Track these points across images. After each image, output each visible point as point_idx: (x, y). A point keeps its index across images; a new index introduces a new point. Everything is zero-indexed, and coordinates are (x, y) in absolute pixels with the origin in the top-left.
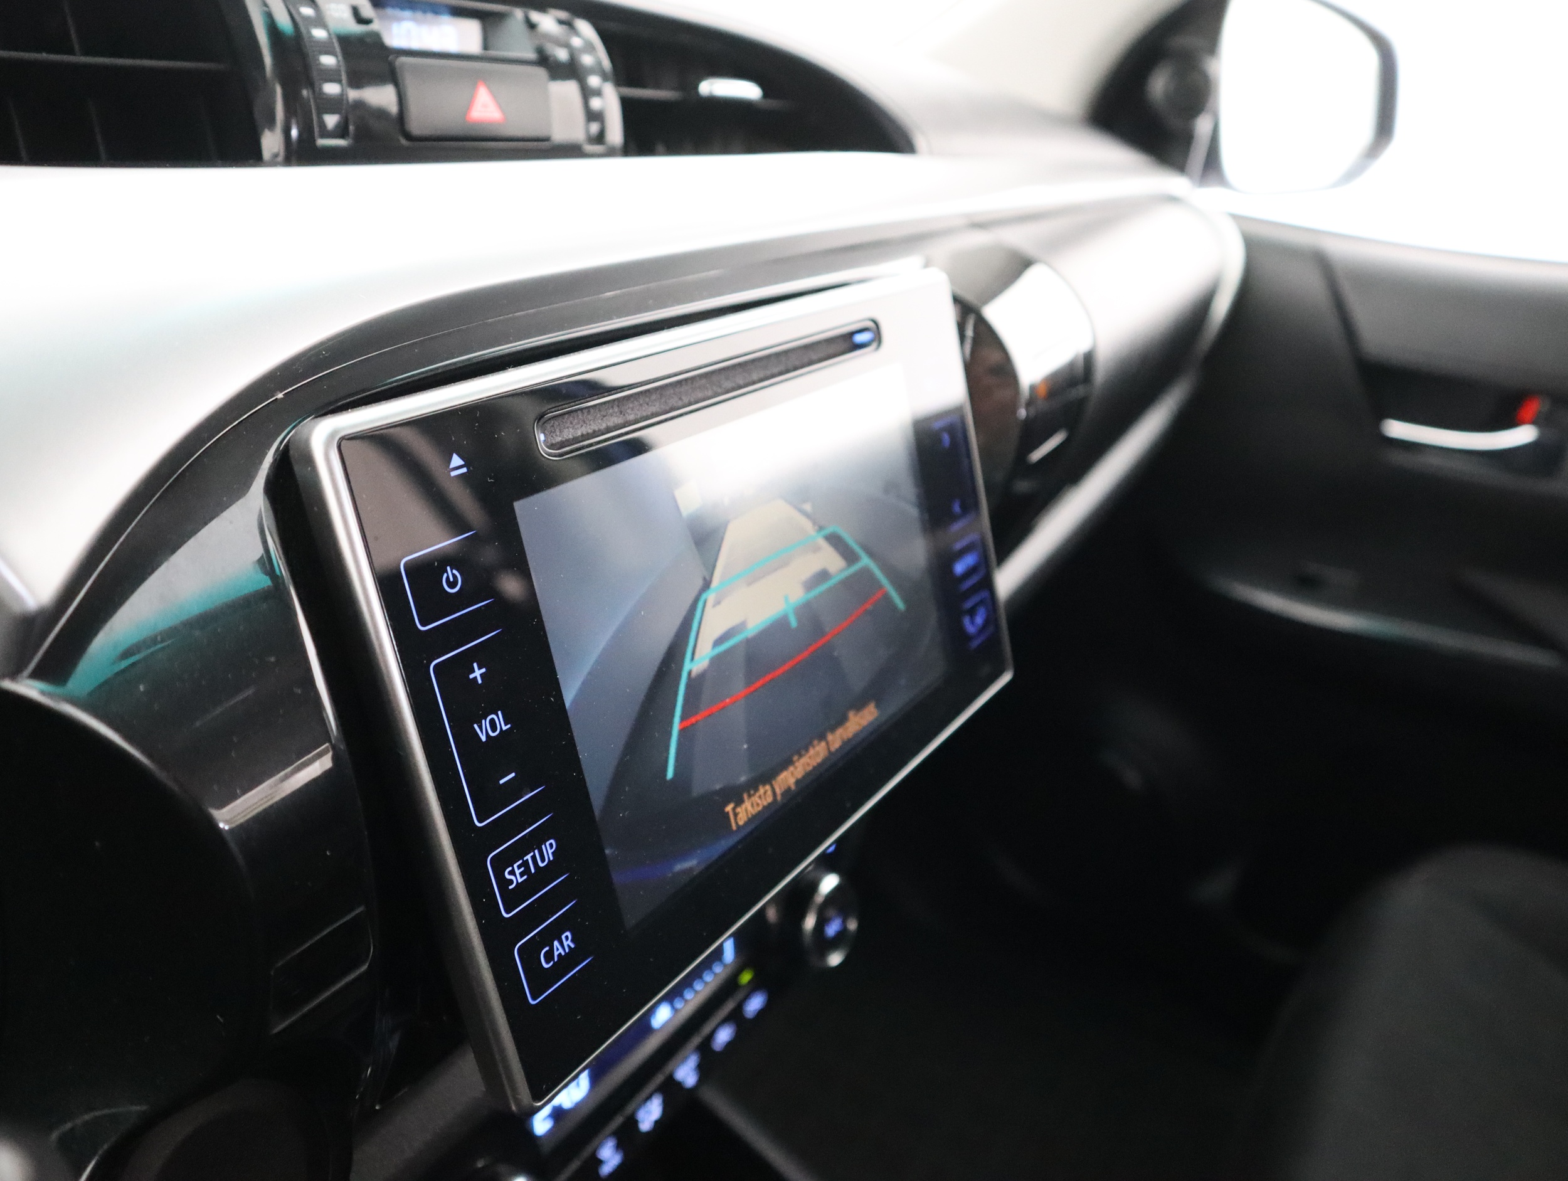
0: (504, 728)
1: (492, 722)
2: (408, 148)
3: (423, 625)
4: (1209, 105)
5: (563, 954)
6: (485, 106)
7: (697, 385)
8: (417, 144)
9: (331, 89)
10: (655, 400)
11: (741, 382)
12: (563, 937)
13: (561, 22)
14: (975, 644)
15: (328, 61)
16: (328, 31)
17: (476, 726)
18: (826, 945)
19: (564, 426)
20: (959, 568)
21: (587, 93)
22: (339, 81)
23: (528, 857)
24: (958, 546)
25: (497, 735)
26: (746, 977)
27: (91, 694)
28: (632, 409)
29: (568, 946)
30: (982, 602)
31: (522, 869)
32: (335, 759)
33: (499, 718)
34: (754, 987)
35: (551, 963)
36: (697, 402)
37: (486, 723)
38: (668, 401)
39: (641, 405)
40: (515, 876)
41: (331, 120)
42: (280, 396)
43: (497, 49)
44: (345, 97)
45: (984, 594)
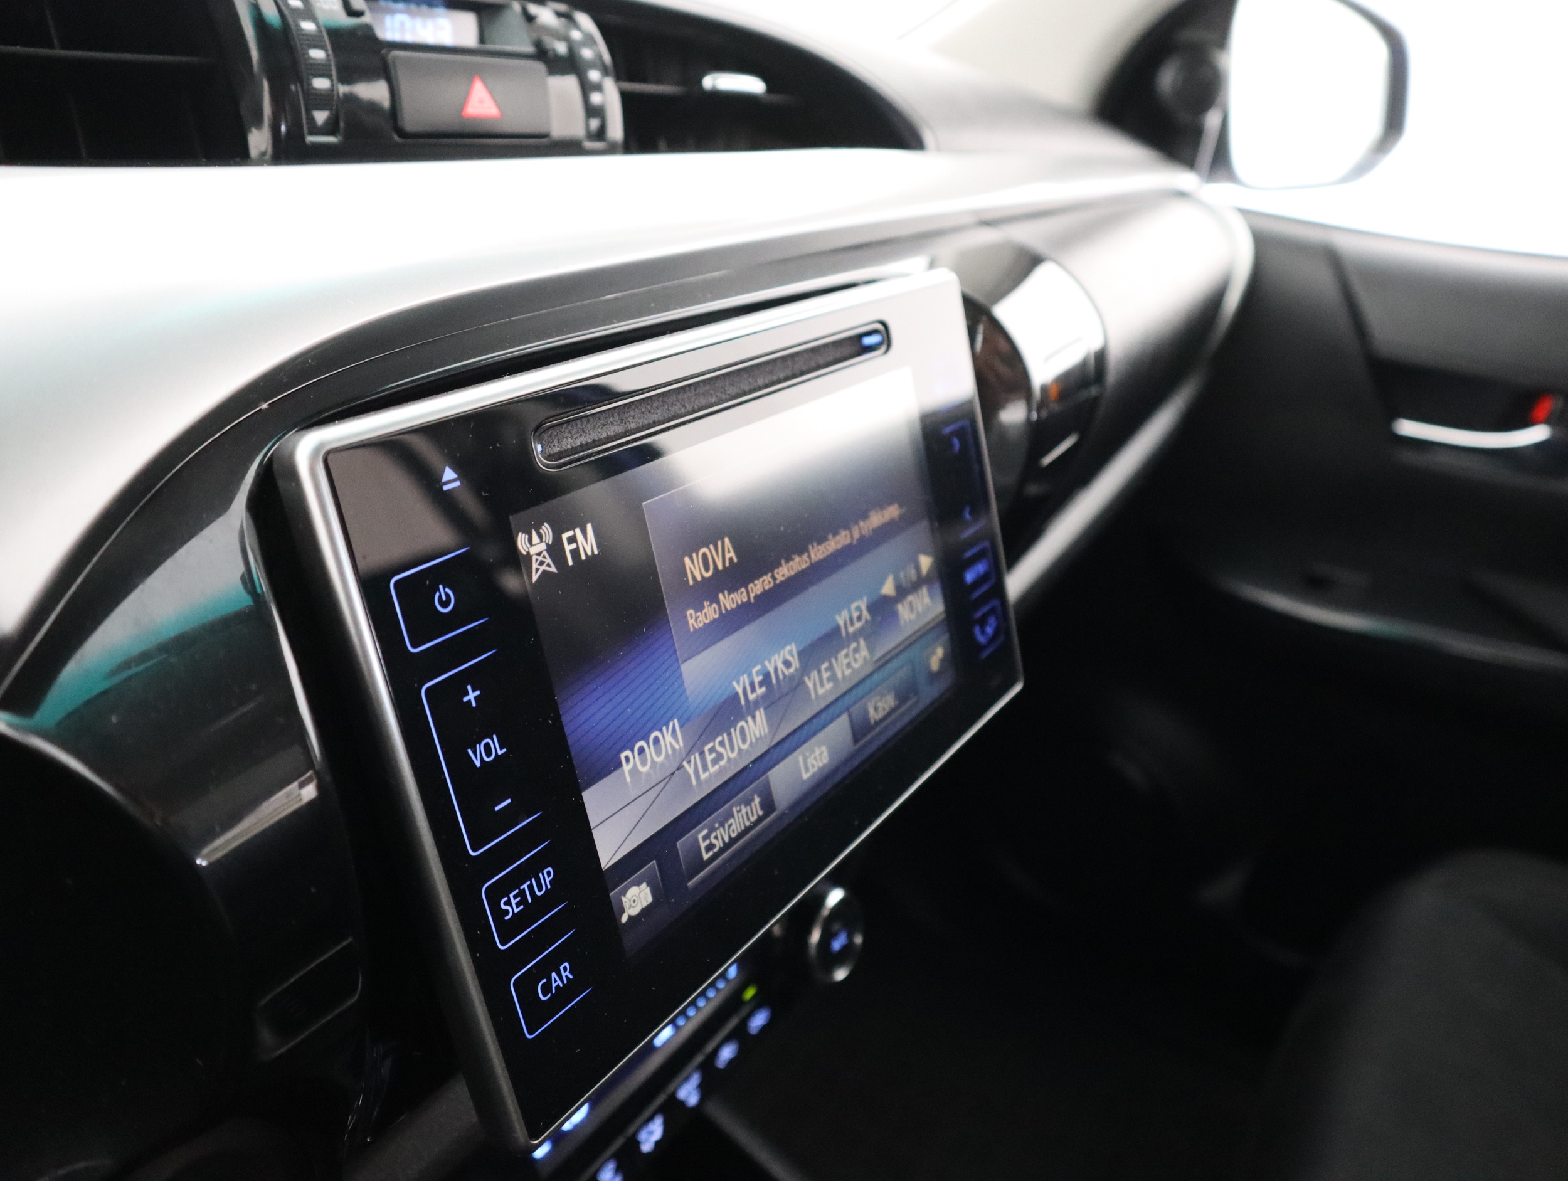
0: (500, 753)
1: (487, 746)
2: (398, 145)
3: (414, 646)
4: (1218, 101)
5: (561, 985)
6: (481, 102)
7: (701, 392)
8: (410, 141)
9: (321, 84)
10: (657, 408)
11: (746, 388)
12: (561, 968)
13: (559, 14)
14: (985, 654)
15: (317, 54)
16: (317, 24)
17: (470, 751)
18: (831, 960)
19: (563, 436)
20: (969, 577)
21: (586, 88)
22: (329, 76)
23: (525, 886)
24: (969, 554)
25: (492, 760)
26: (750, 993)
27: (59, 724)
28: (634, 417)
29: (567, 976)
30: (992, 611)
31: (519, 899)
32: (319, 788)
33: (494, 742)
34: (758, 1004)
35: (549, 995)
36: (700, 410)
37: (480, 748)
38: (670, 408)
39: (643, 413)
40: (511, 906)
41: (321, 117)
42: (265, 406)
43: (492, 43)
44: (335, 93)
45: (995, 602)
